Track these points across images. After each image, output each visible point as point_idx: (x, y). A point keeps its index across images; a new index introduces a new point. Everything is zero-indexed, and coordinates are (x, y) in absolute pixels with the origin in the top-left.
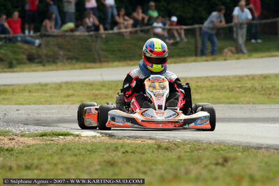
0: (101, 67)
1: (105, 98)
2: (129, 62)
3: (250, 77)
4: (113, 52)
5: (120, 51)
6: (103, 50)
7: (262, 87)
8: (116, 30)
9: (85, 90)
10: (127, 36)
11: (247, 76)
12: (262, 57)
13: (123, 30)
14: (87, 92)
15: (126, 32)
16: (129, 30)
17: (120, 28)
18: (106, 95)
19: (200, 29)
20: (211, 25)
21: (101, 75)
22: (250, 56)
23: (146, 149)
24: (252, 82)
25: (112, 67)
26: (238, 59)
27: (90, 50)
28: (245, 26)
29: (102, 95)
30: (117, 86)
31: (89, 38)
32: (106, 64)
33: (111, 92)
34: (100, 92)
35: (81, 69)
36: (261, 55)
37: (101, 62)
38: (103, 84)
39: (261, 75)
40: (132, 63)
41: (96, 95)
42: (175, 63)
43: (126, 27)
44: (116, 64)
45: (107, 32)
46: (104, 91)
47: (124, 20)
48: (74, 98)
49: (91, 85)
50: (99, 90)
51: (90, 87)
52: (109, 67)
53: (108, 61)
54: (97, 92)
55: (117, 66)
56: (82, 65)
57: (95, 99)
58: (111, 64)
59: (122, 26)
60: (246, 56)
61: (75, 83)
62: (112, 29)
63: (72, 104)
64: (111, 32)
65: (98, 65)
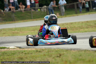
0: (15, 23)
1: (17, 34)
2: (24, 20)
3: (66, 24)
4: (19, 17)
5: (21, 17)
6: (15, 17)
7: (70, 27)
8: (19, 10)
9: (10, 31)
10: (23, 12)
11: (65, 24)
12: (70, 16)
13: (22, 10)
14: (11, 32)
15: (23, 10)
16: (24, 9)
17: (20, 9)
18: (17, 32)
19: (48, 8)
20: (51, 6)
21: (15, 26)
22: (66, 16)
23: (33, 52)
24: (67, 25)
25: (19, 22)
26: (62, 17)
27: (10, 17)
28: (63, 6)
29: (16, 32)
30: (21, 29)
31: (10, 13)
32: (16, 21)
33: (19, 31)
34: (15, 31)
35: (8, 23)
36: (69, 16)
37: (15, 21)
38: (16, 29)
39: (70, 23)
40: (25, 21)
41: (14, 33)
42: (40, 20)
43: (23, 9)
44: (20, 21)
45: (16, 10)
46: (16, 31)
47: (22, 6)
48: (6, 34)
49: (12, 29)
50: (14, 31)
51: (11, 30)
52: (17, 22)
53: (17, 21)
54: (14, 32)
55: (20, 22)
56: (8, 22)
57: (14, 34)
58: (18, 21)
59: (21, 8)
60: (64, 16)
61: (6, 29)
62: (18, 9)
63: (6, 36)
64: (17, 10)
65: (14, 22)
